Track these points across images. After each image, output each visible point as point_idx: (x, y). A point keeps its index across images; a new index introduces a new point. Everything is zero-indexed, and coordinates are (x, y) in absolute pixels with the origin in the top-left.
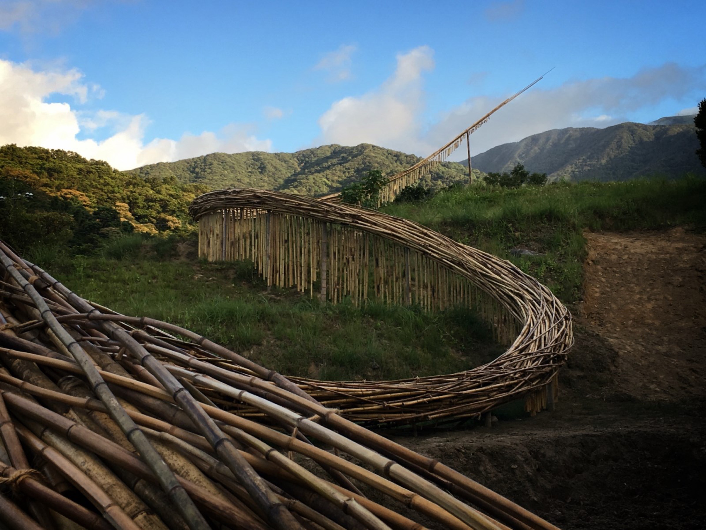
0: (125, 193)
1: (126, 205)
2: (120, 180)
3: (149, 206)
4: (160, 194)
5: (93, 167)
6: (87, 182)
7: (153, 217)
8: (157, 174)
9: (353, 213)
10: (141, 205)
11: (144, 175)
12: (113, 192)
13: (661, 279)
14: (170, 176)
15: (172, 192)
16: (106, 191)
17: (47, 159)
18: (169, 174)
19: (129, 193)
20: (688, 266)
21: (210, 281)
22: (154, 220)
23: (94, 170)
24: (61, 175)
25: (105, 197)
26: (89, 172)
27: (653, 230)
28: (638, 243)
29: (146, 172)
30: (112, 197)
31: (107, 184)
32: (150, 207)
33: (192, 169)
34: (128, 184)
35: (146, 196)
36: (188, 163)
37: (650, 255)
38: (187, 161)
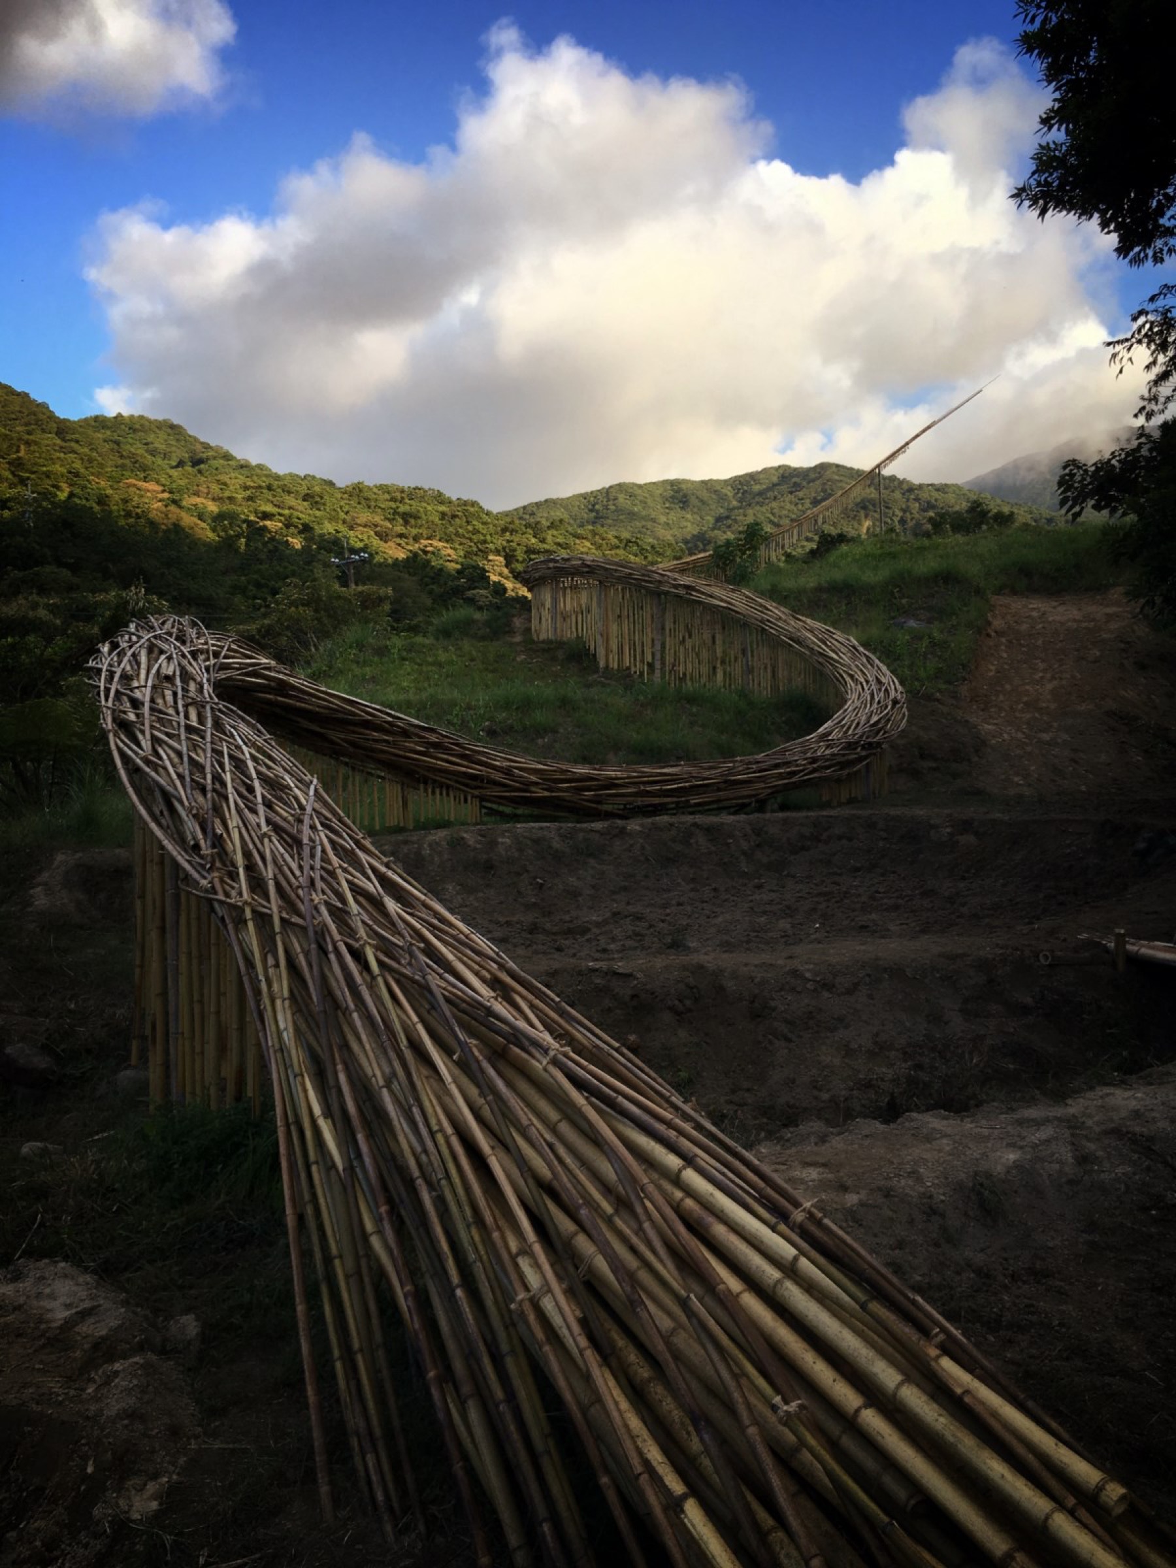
0: (500, 542)
1: (501, 559)
2: (494, 525)
4: (545, 543)
5: (459, 508)
6: (451, 529)
8: (544, 515)
9: (689, 584)
10: (521, 559)
11: (527, 517)
12: (485, 542)
13: (1076, 653)
14: (559, 518)
15: (560, 540)
16: (476, 541)
17: (402, 501)
18: (559, 514)
19: (504, 543)
20: (1112, 636)
21: (532, 663)
23: (460, 514)
24: (419, 522)
25: (475, 549)
26: (454, 516)
28: (1060, 609)
30: (483, 549)
31: (476, 532)
33: (590, 507)
34: (504, 530)
35: (526, 546)
37: (1071, 623)
38: (584, 496)
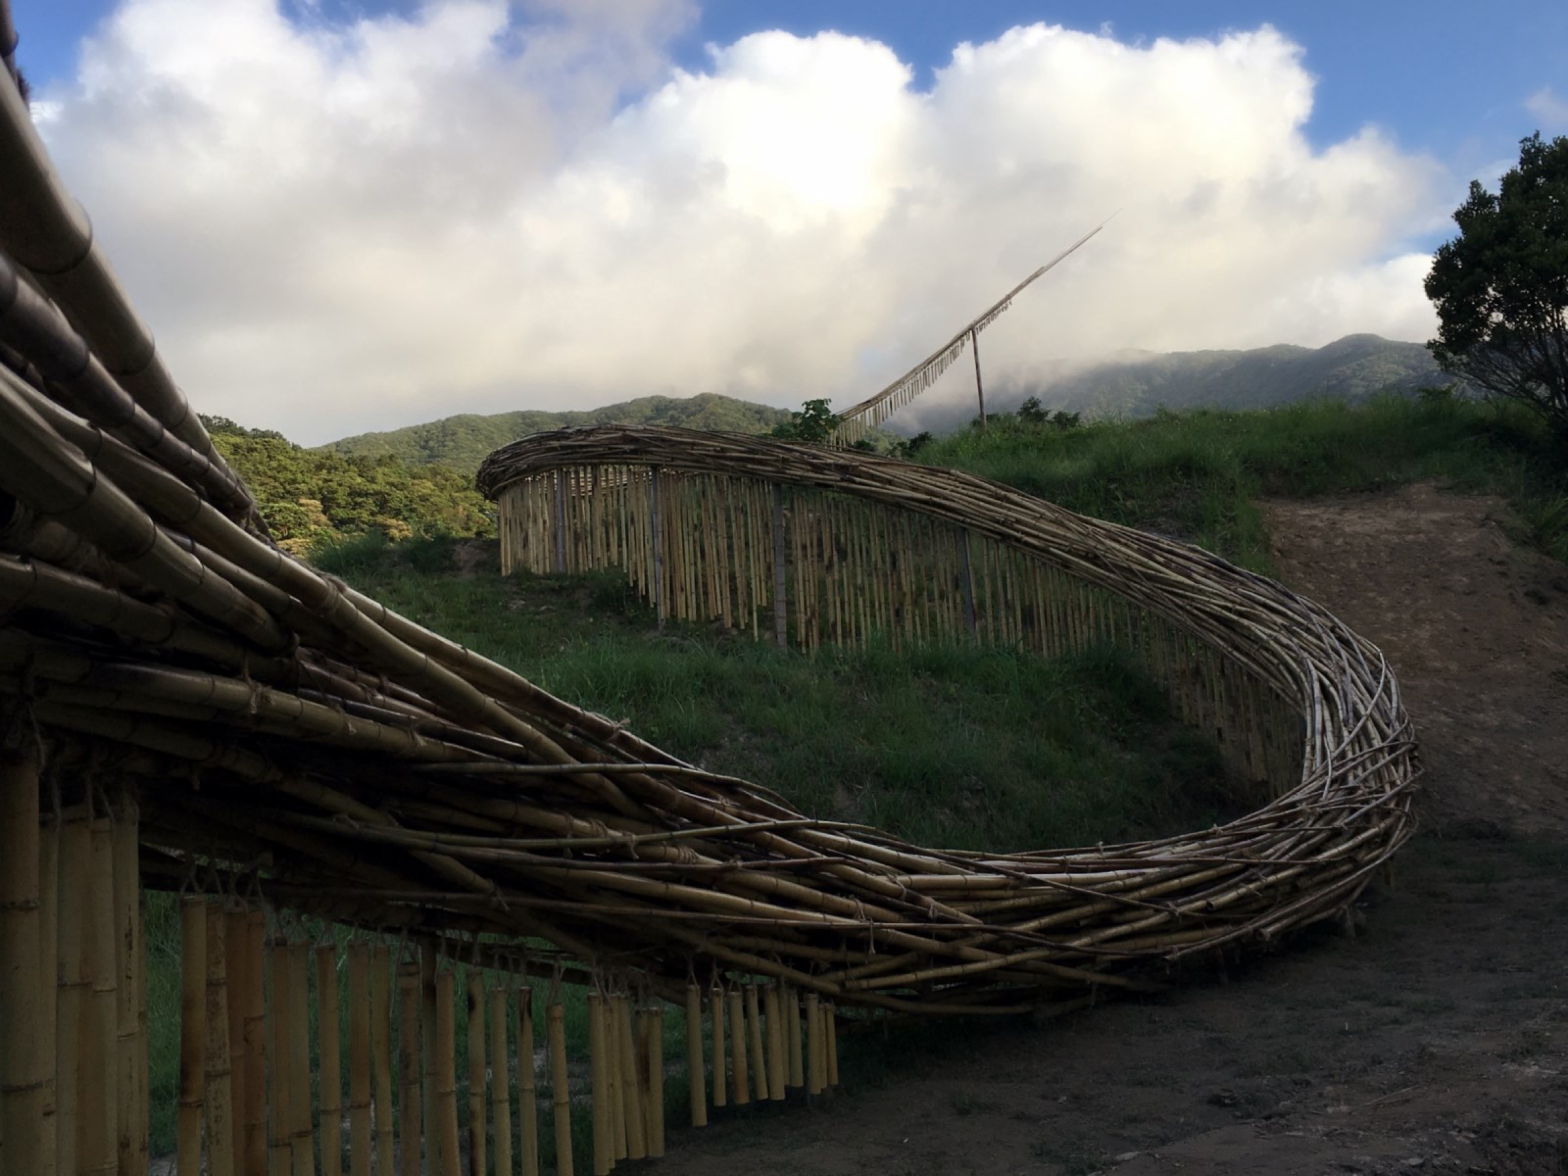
0: (315, 482)
1: (318, 503)
2: (306, 461)
3: (356, 503)
4: (376, 483)
5: (258, 440)
6: (248, 465)
7: (363, 522)
8: (365, 453)
9: (841, 461)
10: (343, 503)
12: (294, 481)
13: (1427, 580)
14: (388, 454)
15: (395, 480)
16: (282, 480)
18: (386, 451)
19: (320, 483)
20: (1470, 553)
21: (543, 612)
22: (365, 526)
23: (258, 447)
25: (281, 490)
26: (251, 450)
27: (1362, 491)
28: (1351, 515)
29: (346, 449)
30: (292, 490)
31: (282, 469)
32: (357, 505)
33: (422, 443)
34: (320, 467)
35: (350, 487)
36: (416, 433)
37: (1386, 536)
38: (415, 431)
